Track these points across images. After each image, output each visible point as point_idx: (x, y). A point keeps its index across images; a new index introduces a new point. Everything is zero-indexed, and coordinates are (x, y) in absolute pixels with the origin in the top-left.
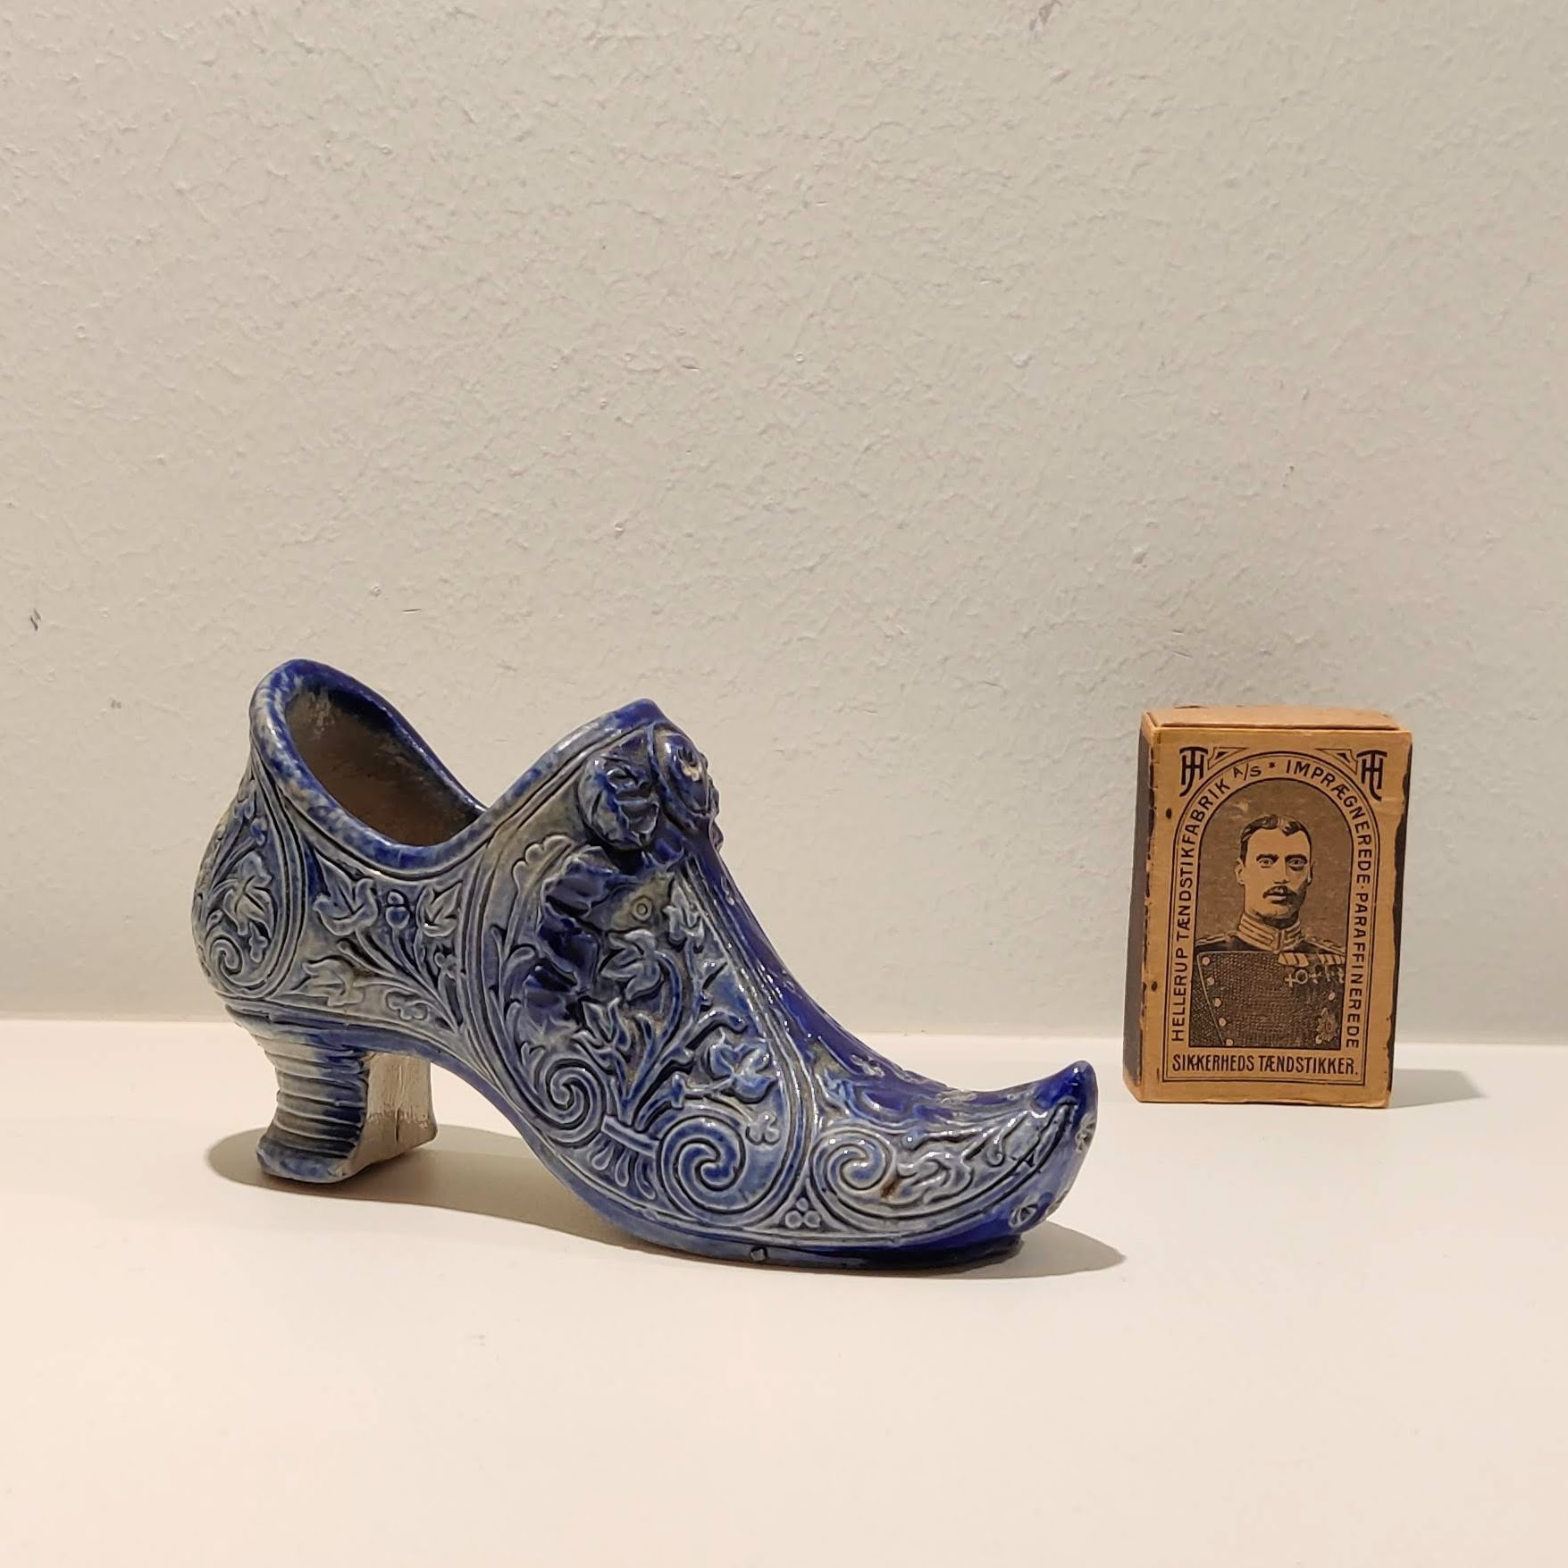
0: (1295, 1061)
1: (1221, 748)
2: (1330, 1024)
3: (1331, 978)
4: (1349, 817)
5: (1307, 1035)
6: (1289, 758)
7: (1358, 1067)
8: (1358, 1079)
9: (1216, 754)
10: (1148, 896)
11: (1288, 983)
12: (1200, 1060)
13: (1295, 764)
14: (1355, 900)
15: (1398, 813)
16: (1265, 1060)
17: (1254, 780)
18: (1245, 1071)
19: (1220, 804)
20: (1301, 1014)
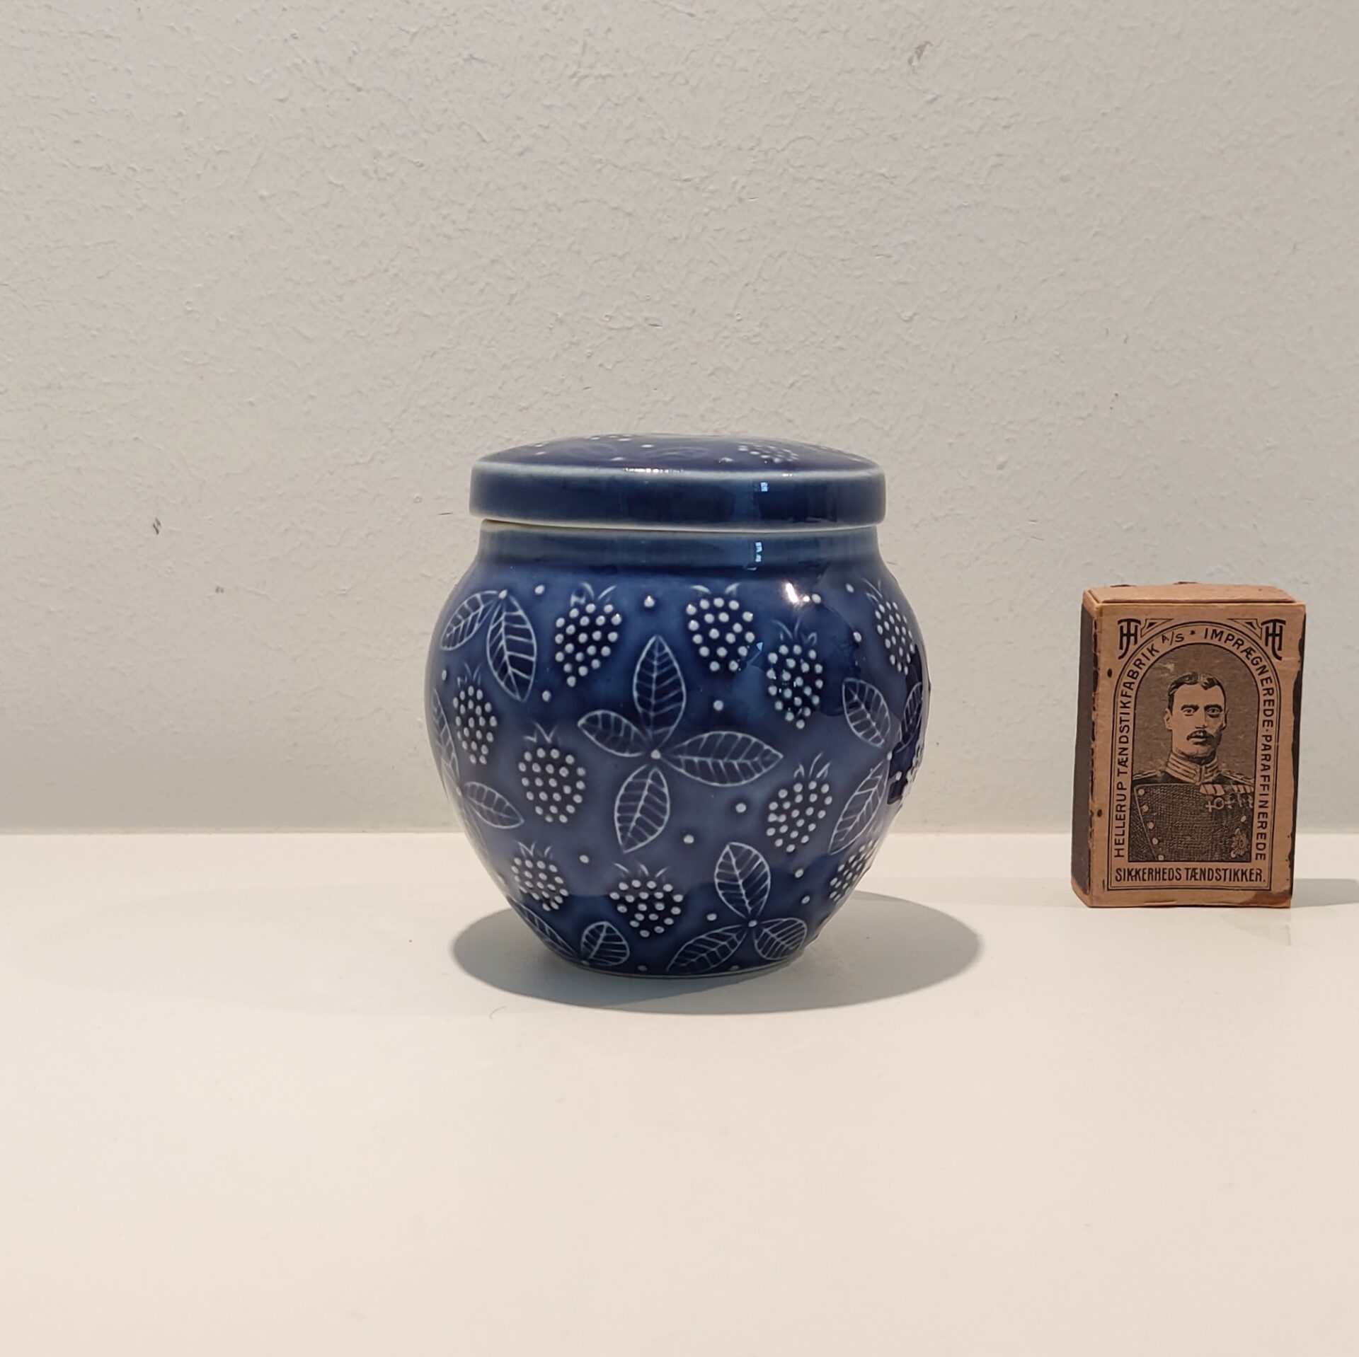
0: (1214, 871)
1: (1152, 619)
2: (1242, 841)
3: (1243, 804)
4: (1256, 674)
5: (1224, 851)
6: (1207, 627)
7: (1265, 875)
8: (1265, 885)
9: (1147, 625)
10: (1094, 739)
11: (1208, 808)
12: (1137, 872)
13: (1211, 632)
14: (1261, 740)
15: (1296, 669)
16: (1190, 871)
17: (1179, 644)
18: (1174, 880)
19: (1152, 664)
20: (1219, 834)
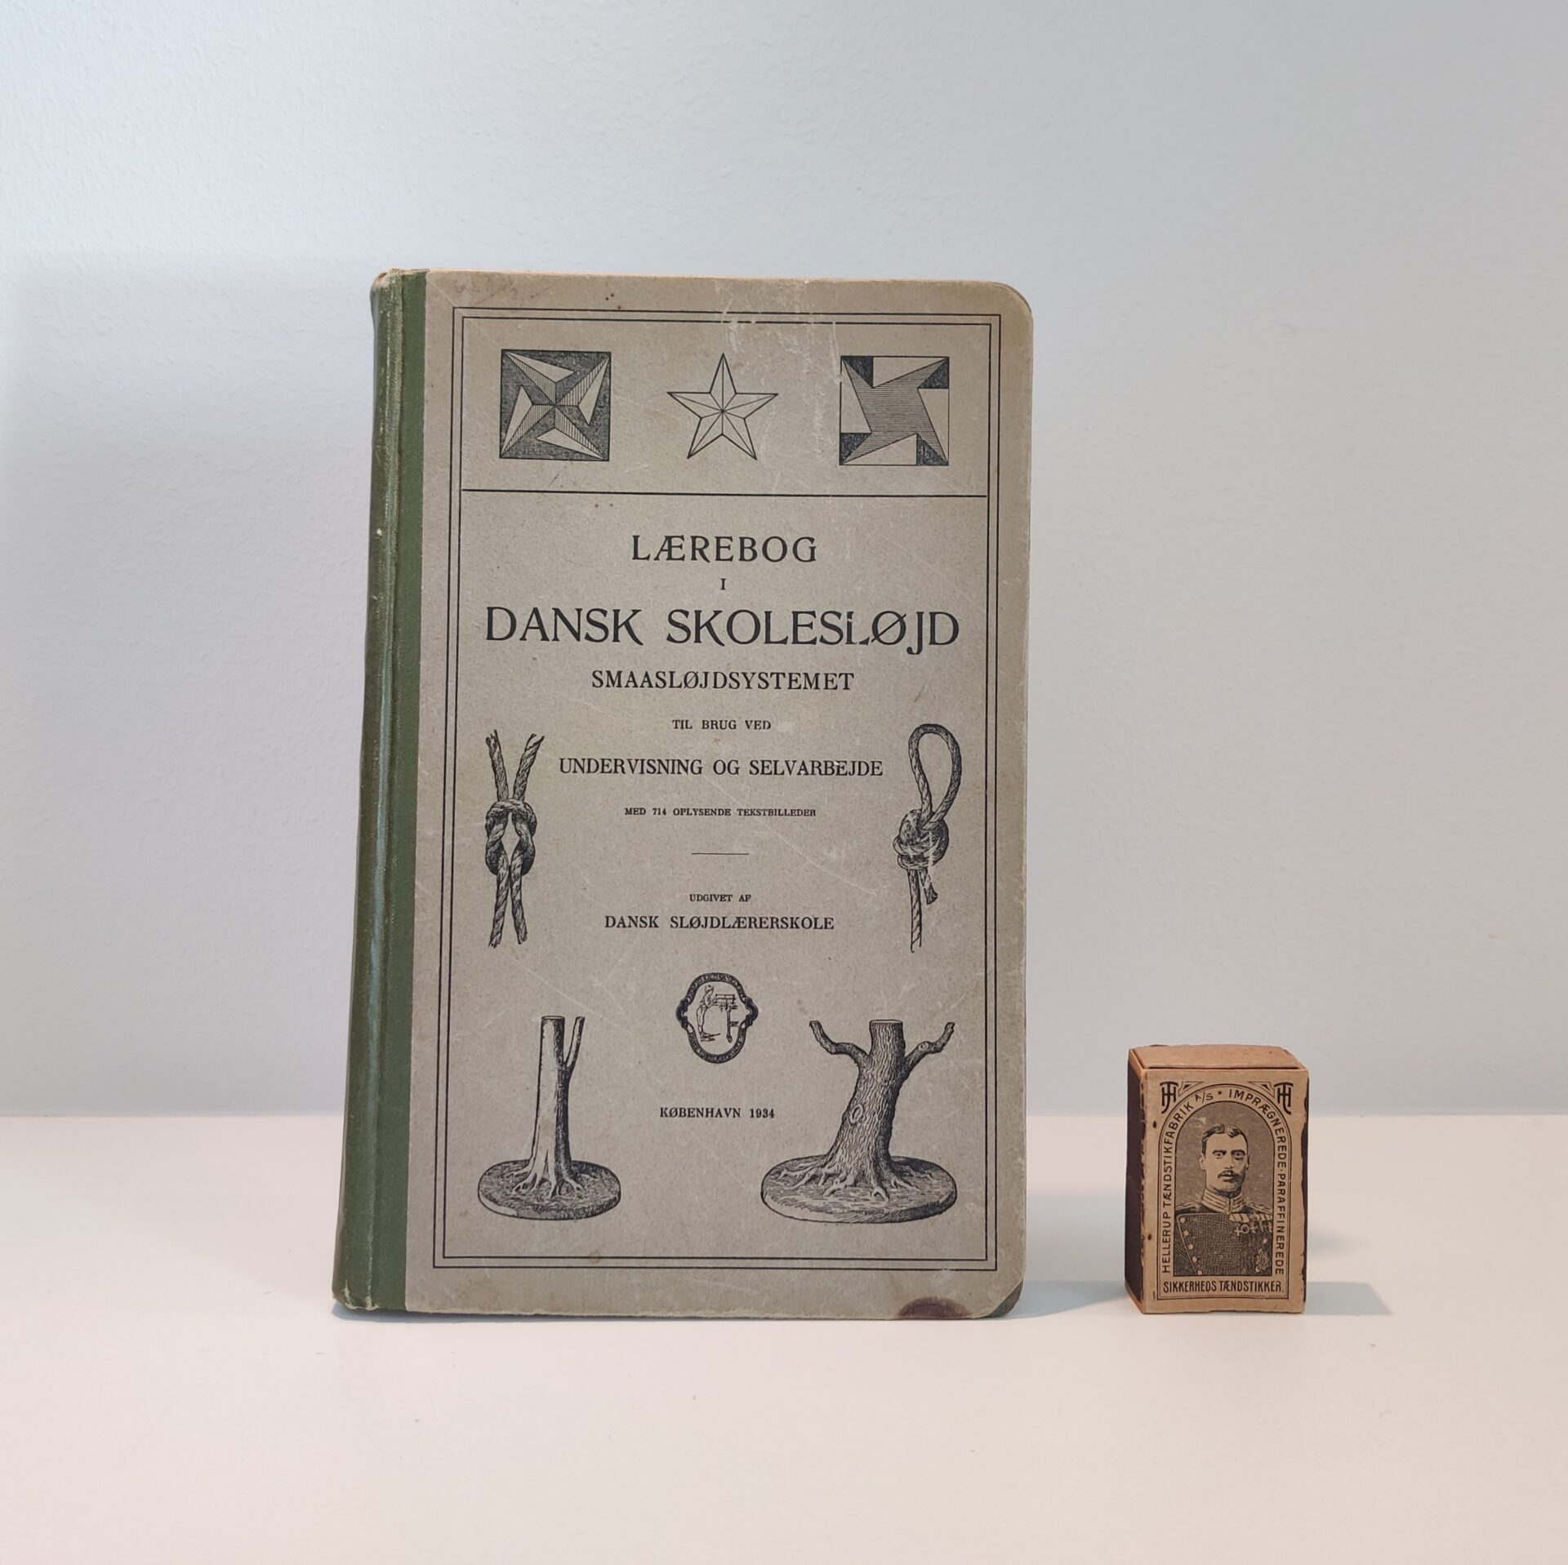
2: (1264, 1259)
3: (1264, 1229)
4: (1271, 1125)
5: (1249, 1266)
7: (1283, 1287)
8: (1283, 1294)
10: (1143, 1178)
11: (1236, 1233)
12: (1181, 1285)
14: (1277, 1178)
15: (1304, 1121)
16: (1223, 1284)
17: (1209, 1101)
18: (1211, 1290)
19: (1189, 1117)
20: (1246, 1252)
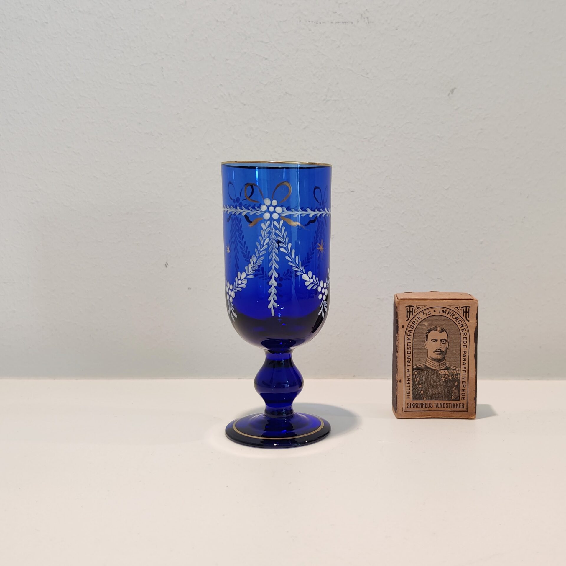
0: (445, 404)
1: (419, 306)
2: (456, 392)
3: (456, 378)
5: (449, 396)
6: (440, 309)
7: (465, 406)
8: (465, 410)
9: (417, 308)
12: (415, 404)
13: (442, 311)
14: (462, 353)
16: (436, 404)
17: (429, 315)
18: (430, 408)
19: (419, 324)
20: (447, 389)
